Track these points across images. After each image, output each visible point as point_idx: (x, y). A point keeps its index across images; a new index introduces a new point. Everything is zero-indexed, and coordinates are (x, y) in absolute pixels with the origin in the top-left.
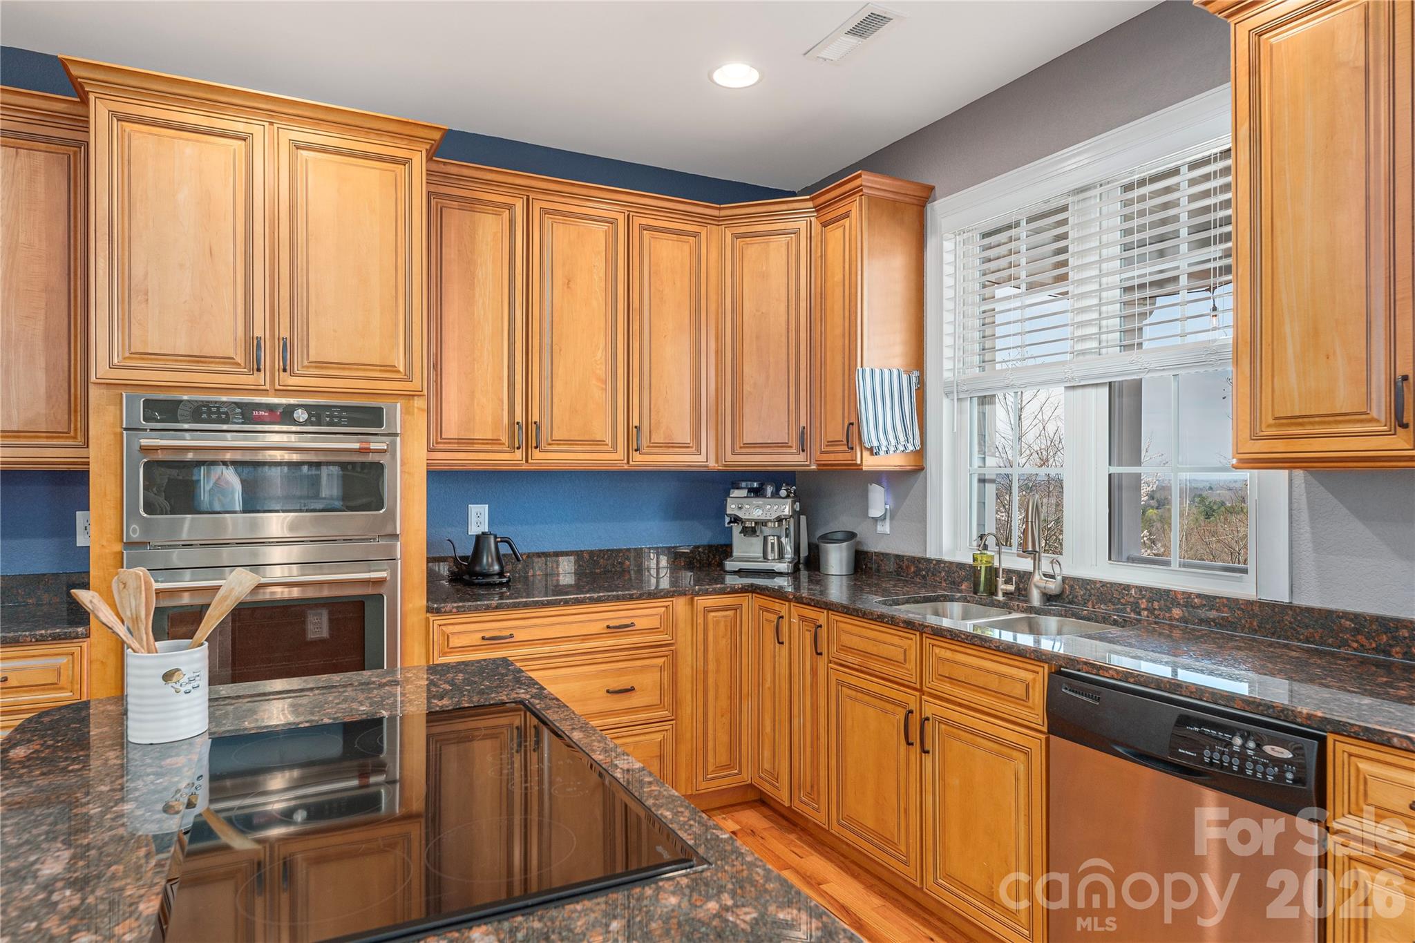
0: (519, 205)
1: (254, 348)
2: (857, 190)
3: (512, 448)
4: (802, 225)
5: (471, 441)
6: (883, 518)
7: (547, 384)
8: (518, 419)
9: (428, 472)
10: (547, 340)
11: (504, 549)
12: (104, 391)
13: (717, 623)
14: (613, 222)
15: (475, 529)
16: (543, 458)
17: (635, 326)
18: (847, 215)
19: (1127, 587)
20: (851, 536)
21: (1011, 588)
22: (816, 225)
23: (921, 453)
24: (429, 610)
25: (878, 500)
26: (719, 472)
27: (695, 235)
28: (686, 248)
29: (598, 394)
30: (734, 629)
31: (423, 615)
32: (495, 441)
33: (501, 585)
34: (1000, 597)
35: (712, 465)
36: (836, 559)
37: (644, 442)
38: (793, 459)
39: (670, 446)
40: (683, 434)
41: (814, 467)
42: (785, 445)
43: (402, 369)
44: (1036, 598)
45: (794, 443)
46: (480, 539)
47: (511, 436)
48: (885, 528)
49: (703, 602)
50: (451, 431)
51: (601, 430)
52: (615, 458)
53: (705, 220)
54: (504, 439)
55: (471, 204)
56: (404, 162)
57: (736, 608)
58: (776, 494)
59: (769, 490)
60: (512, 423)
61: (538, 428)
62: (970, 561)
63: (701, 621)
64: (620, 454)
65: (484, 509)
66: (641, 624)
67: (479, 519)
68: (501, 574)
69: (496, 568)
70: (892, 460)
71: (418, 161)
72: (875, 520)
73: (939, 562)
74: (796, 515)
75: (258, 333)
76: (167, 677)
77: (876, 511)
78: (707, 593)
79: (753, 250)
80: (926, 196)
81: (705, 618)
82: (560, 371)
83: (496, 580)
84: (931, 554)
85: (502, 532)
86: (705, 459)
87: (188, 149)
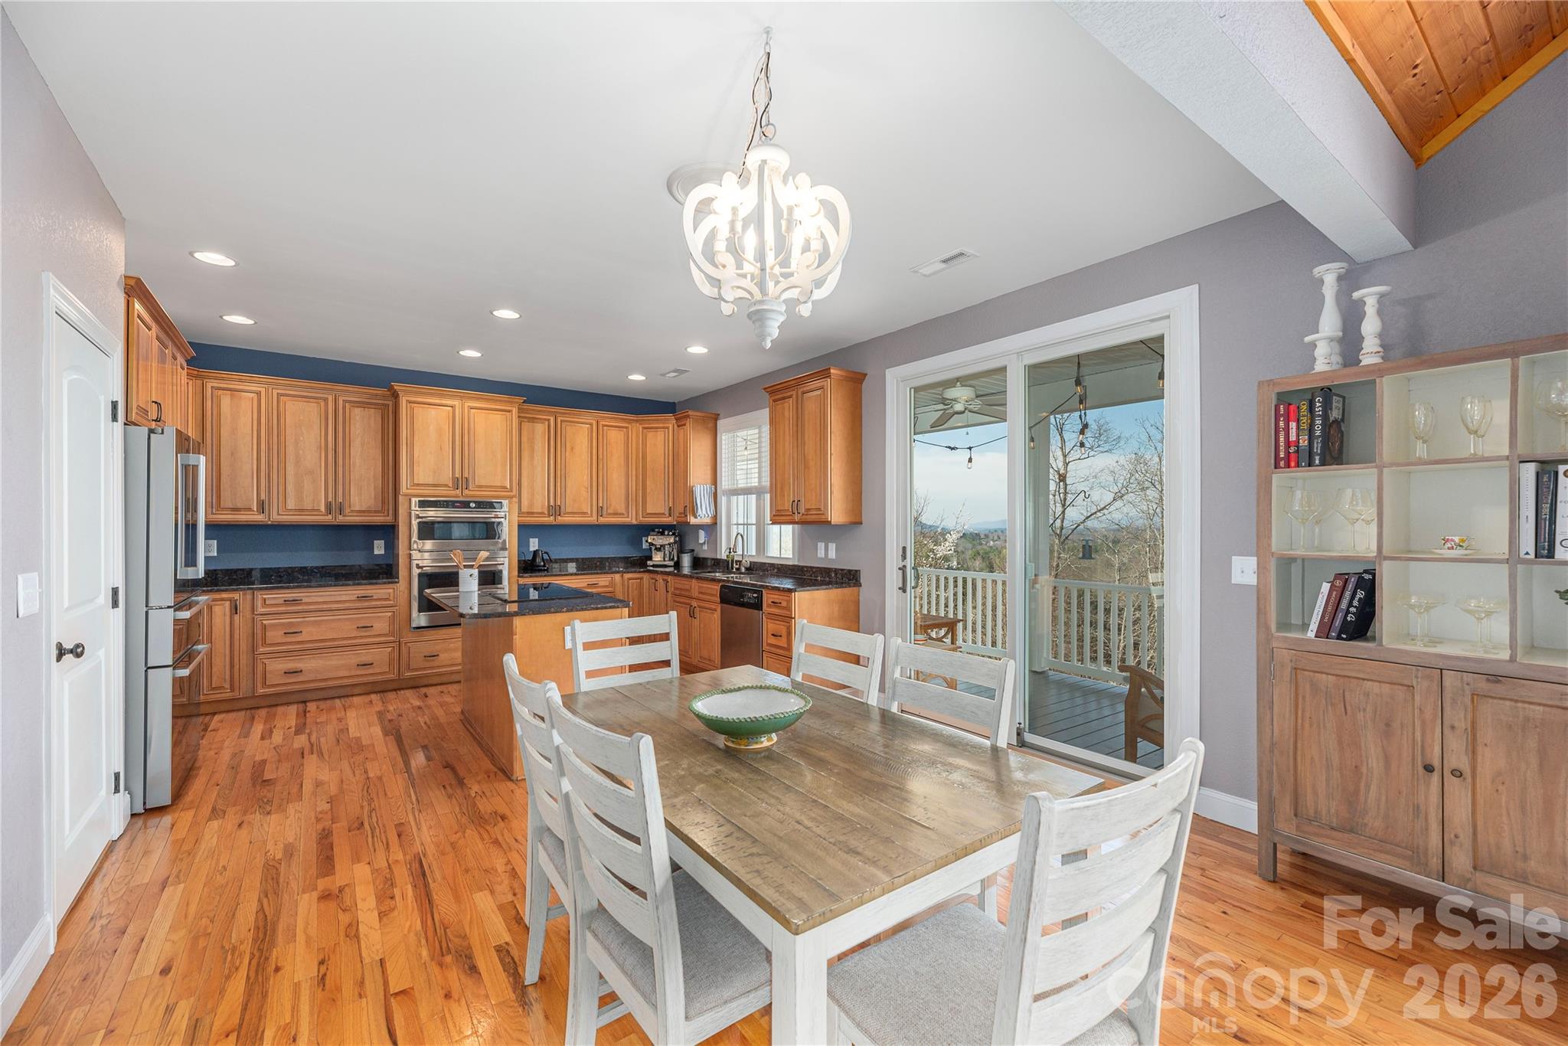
0: (552, 419)
1: (456, 481)
2: (688, 416)
3: (549, 516)
4: (671, 426)
5: (533, 513)
6: (704, 543)
7: (563, 490)
8: (552, 504)
9: (519, 525)
10: (563, 472)
11: (546, 557)
12: (404, 497)
13: (633, 585)
14: (591, 424)
15: (532, 549)
16: (561, 520)
17: (601, 466)
18: (685, 425)
19: (765, 563)
20: (693, 551)
21: (737, 566)
22: (676, 426)
23: (715, 517)
24: (519, 576)
25: (702, 536)
26: (637, 525)
27: (626, 428)
28: (622, 433)
29: (585, 494)
30: (640, 587)
31: (517, 578)
32: (542, 513)
33: (544, 570)
34: (734, 570)
35: (634, 522)
36: (686, 560)
37: (605, 513)
38: (667, 520)
39: (616, 514)
40: (621, 509)
41: (675, 523)
42: (663, 514)
43: (508, 487)
44: (743, 570)
45: (667, 513)
46: (535, 553)
47: (549, 511)
48: (705, 547)
49: (627, 576)
50: (525, 509)
51: (586, 508)
52: (592, 519)
53: (630, 421)
54: (546, 512)
55: (533, 420)
56: (509, 411)
57: (641, 579)
58: (668, 535)
59: (666, 533)
60: (549, 506)
61: (560, 508)
62: (726, 558)
63: (626, 583)
64: (595, 518)
65: (536, 540)
66: (601, 584)
67: (534, 544)
68: (544, 566)
69: (542, 564)
70: (707, 520)
71: (515, 410)
72: (702, 544)
73: (720, 559)
74: (675, 542)
75: (457, 476)
76: (471, 575)
77: (701, 541)
78: (628, 572)
79: (650, 435)
80: (716, 418)
81: (628, 582)
82: (569, 484)
83: (543, 568)
84: (718, 557)
85: (544, 550)
86: (632, 519)
87: (433, 412)
